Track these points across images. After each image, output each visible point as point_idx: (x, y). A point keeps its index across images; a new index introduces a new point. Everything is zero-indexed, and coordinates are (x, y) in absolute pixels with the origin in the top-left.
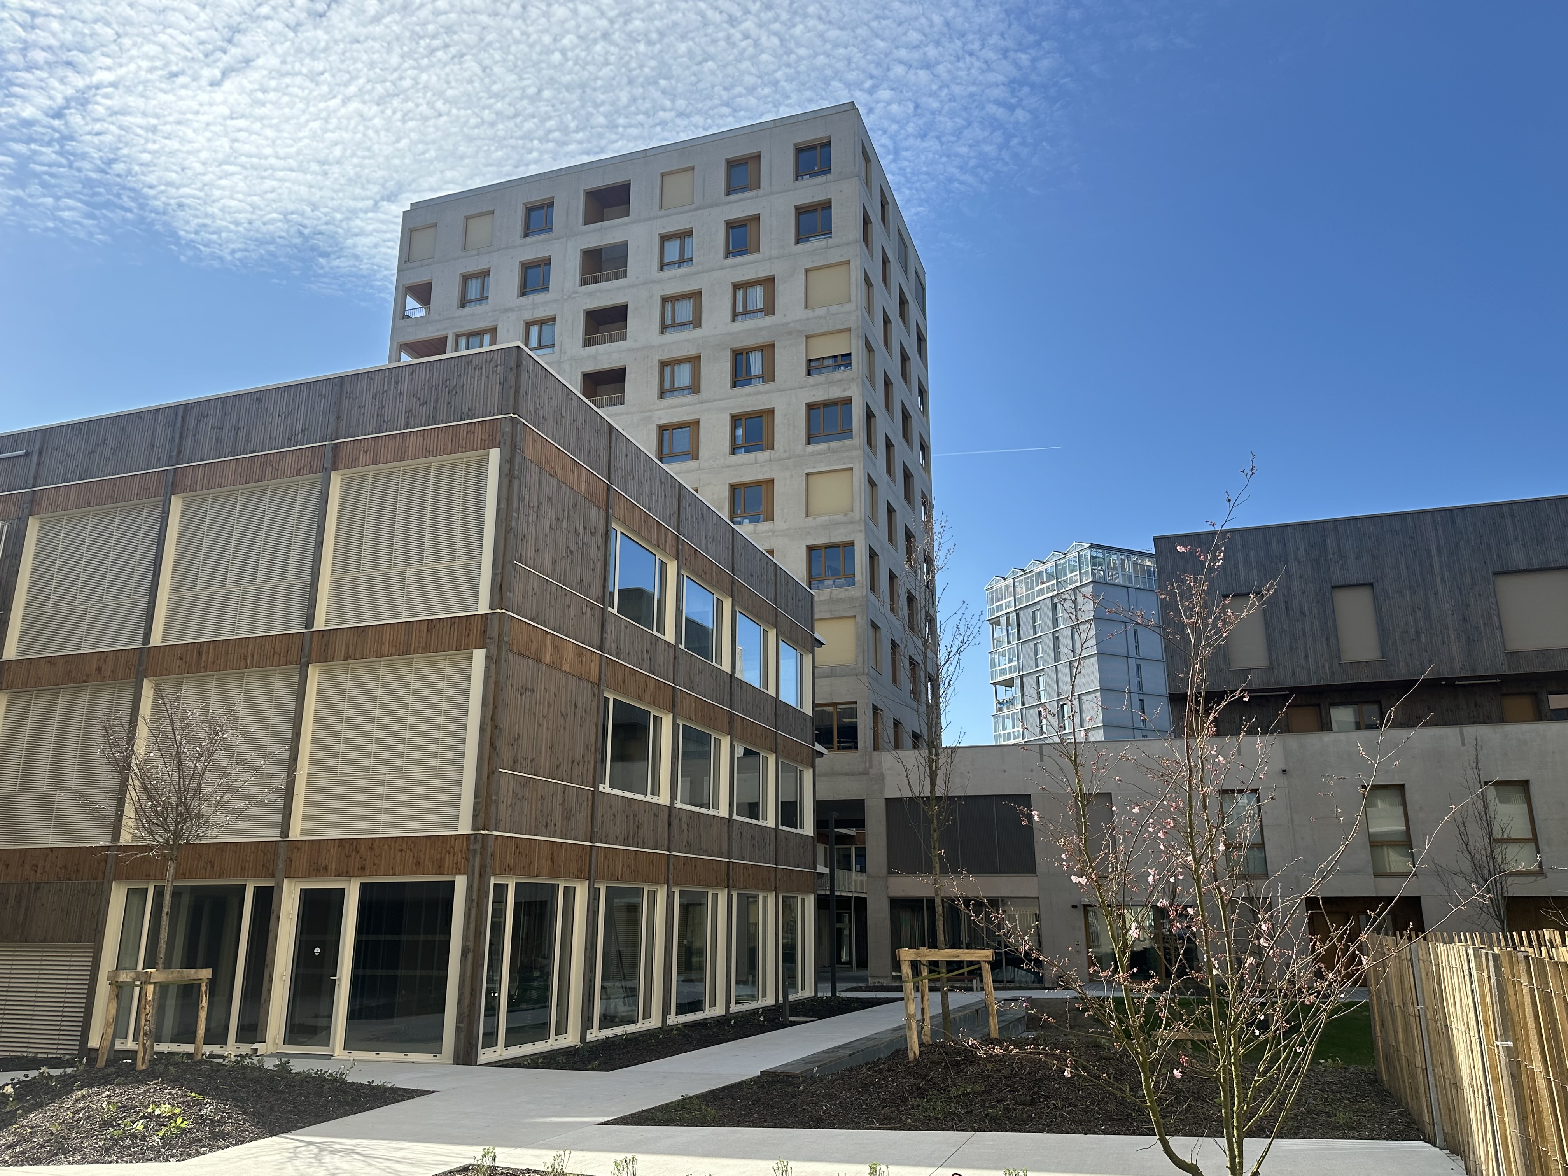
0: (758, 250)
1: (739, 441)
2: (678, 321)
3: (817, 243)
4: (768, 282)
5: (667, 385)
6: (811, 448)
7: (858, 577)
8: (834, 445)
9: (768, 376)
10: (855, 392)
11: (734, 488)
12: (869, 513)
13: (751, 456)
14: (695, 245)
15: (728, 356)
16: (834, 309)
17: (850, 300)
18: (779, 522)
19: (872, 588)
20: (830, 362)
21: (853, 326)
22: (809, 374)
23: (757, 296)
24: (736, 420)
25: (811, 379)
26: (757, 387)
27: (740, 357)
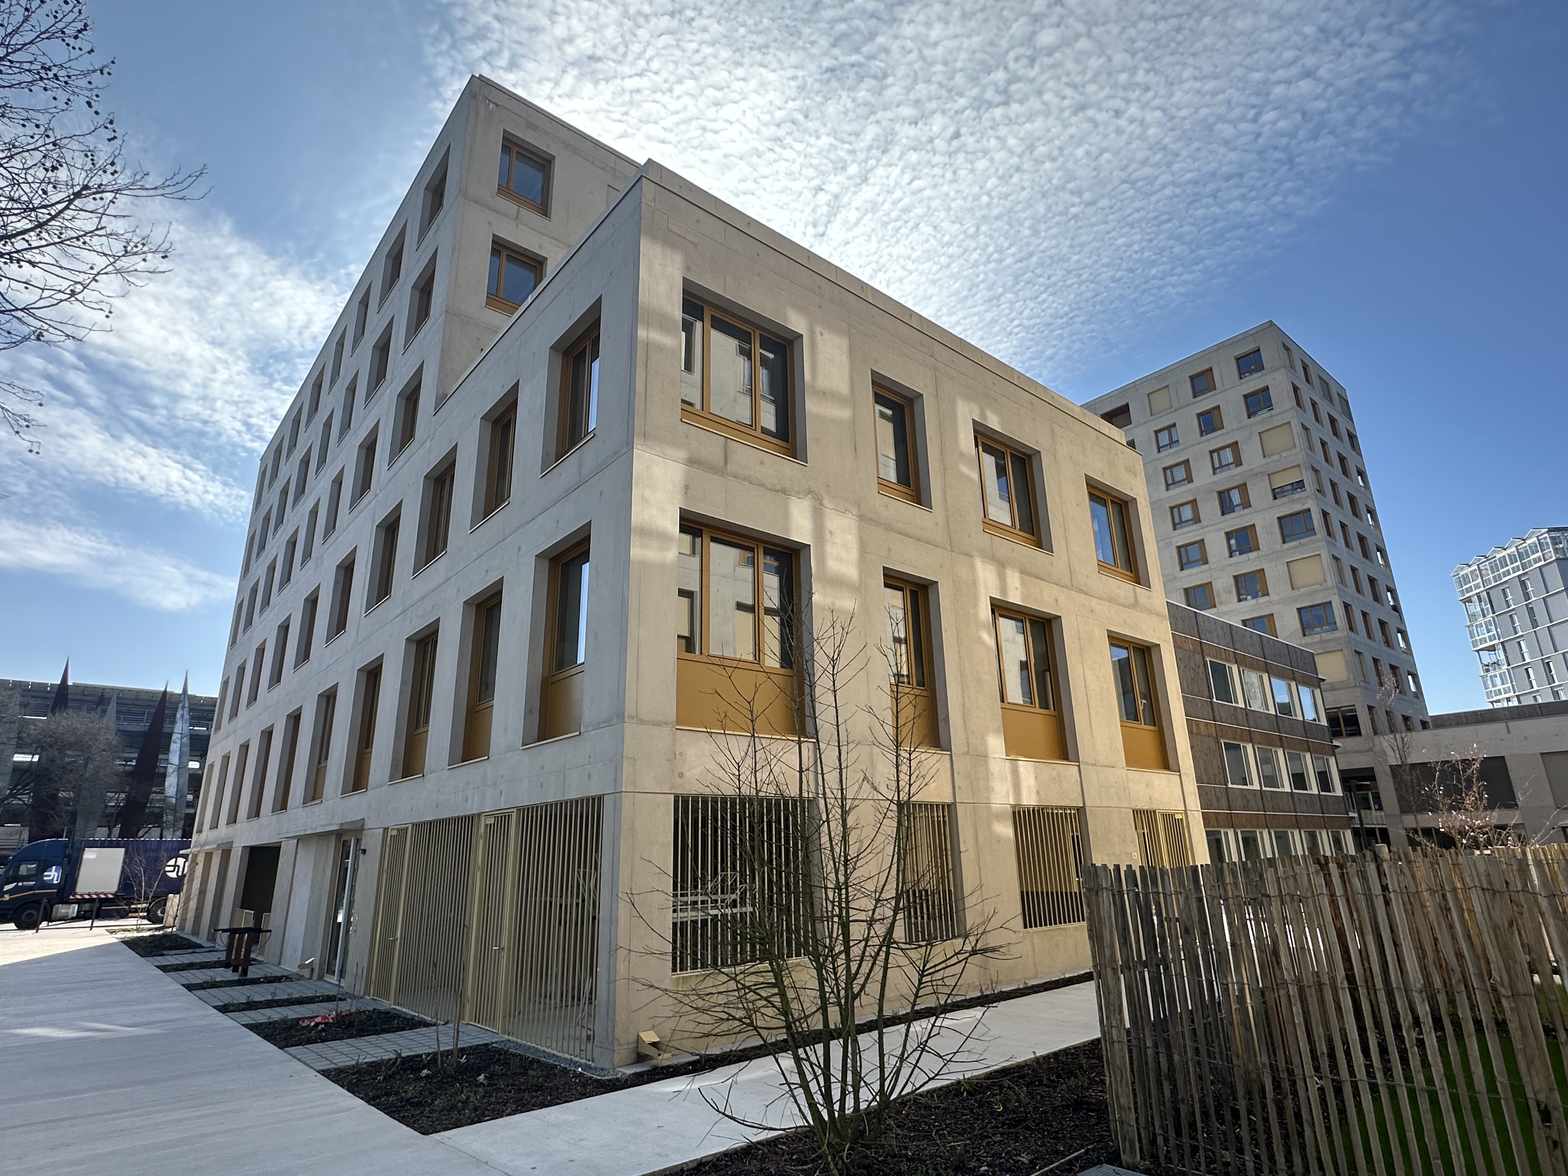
0: (1223, 428)
1: (1234, 548)
2: (1177, 480)
3: (1263, 415)
4: (1234, 446)
5: (1177, 521)
6: (1286, 546)
7: (1339, 624)
8: (1303, 541)
9: (1246, 504)
10: (1311, 504)
11: (1236, 578)
12: (1338, 579)
13: (1245, 556)
14: (1179, 433)
15: (1216, 496)
16: (1284, 454)
17: (1295, 447)
18: (1273, 596)
19: (1351, 629)
20: (1289, 487)
21: (1301, 462)
22: (1275, 498)
23: (1228, 456)
24: (1229, 535)
25: (1277, 502)
26: (1239, 512)
27: (1224, 497)
